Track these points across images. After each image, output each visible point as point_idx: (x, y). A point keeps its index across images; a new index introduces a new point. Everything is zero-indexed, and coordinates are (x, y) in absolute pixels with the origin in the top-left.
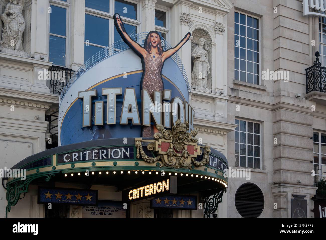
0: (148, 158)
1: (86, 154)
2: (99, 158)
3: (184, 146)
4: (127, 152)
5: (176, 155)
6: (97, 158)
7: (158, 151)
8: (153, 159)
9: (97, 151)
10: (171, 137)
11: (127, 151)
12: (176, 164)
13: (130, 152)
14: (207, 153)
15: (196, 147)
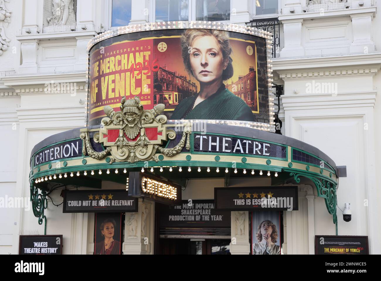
0: (92, 154)
1: (46, 153)
2: (54, 158)
3: (140, 130)
4: (76, 148)
5: (128, 145)
6: (53, 159)
7: (103, 143)
8: (98, 154)
9: (53, 149)
10: (120, 121)
11: (76, 146)
12: (129, 156)
13: (78, 147)
14: (187, 134)
15: (159, 129)
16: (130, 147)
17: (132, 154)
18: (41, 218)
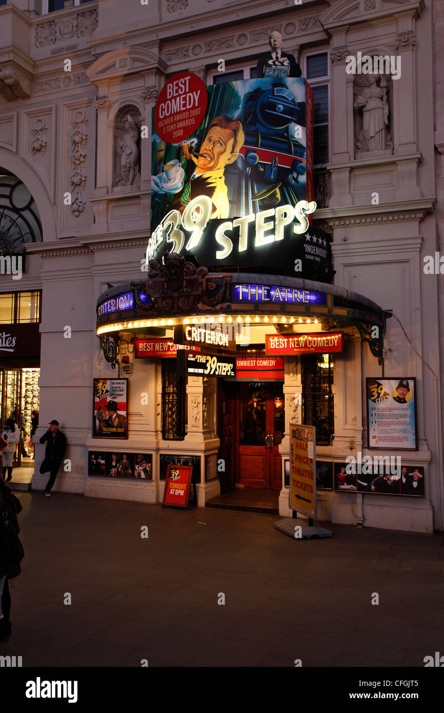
0: (140, 305)
1: (105, 305)
3: (182, 282)
5: (172, 296)
6: (110, 310)
7: (149, 295)
8: (145, 306)
9: (110, 301)
10: (164, 274)
11: (128, 299)
12: (173, 307)
14: (226, 284)
15: (200, 280)
16: (174, 299)
17: (176, 305)
18: (114, 362)
